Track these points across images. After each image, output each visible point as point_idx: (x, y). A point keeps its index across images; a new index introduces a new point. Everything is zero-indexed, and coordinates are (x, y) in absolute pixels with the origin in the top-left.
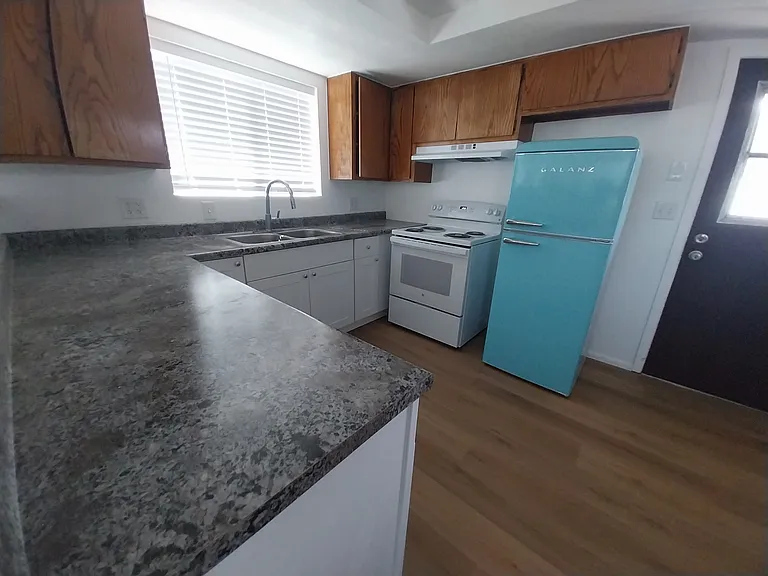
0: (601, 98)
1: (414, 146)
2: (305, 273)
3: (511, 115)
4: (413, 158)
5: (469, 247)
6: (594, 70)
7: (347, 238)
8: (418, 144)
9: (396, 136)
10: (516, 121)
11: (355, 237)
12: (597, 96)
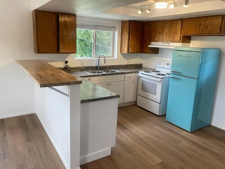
0: (203, 33)
1: (150, 42)
2: (107, 83)
3: (179, 35)
4: (149, 46)
5: (163, 79)
6: (201, 24)
7: (122, 73)
8: (152, 41)
9: (145, 38)
10: (180, 37)
11: (125, 73)
12: (202, 32)
